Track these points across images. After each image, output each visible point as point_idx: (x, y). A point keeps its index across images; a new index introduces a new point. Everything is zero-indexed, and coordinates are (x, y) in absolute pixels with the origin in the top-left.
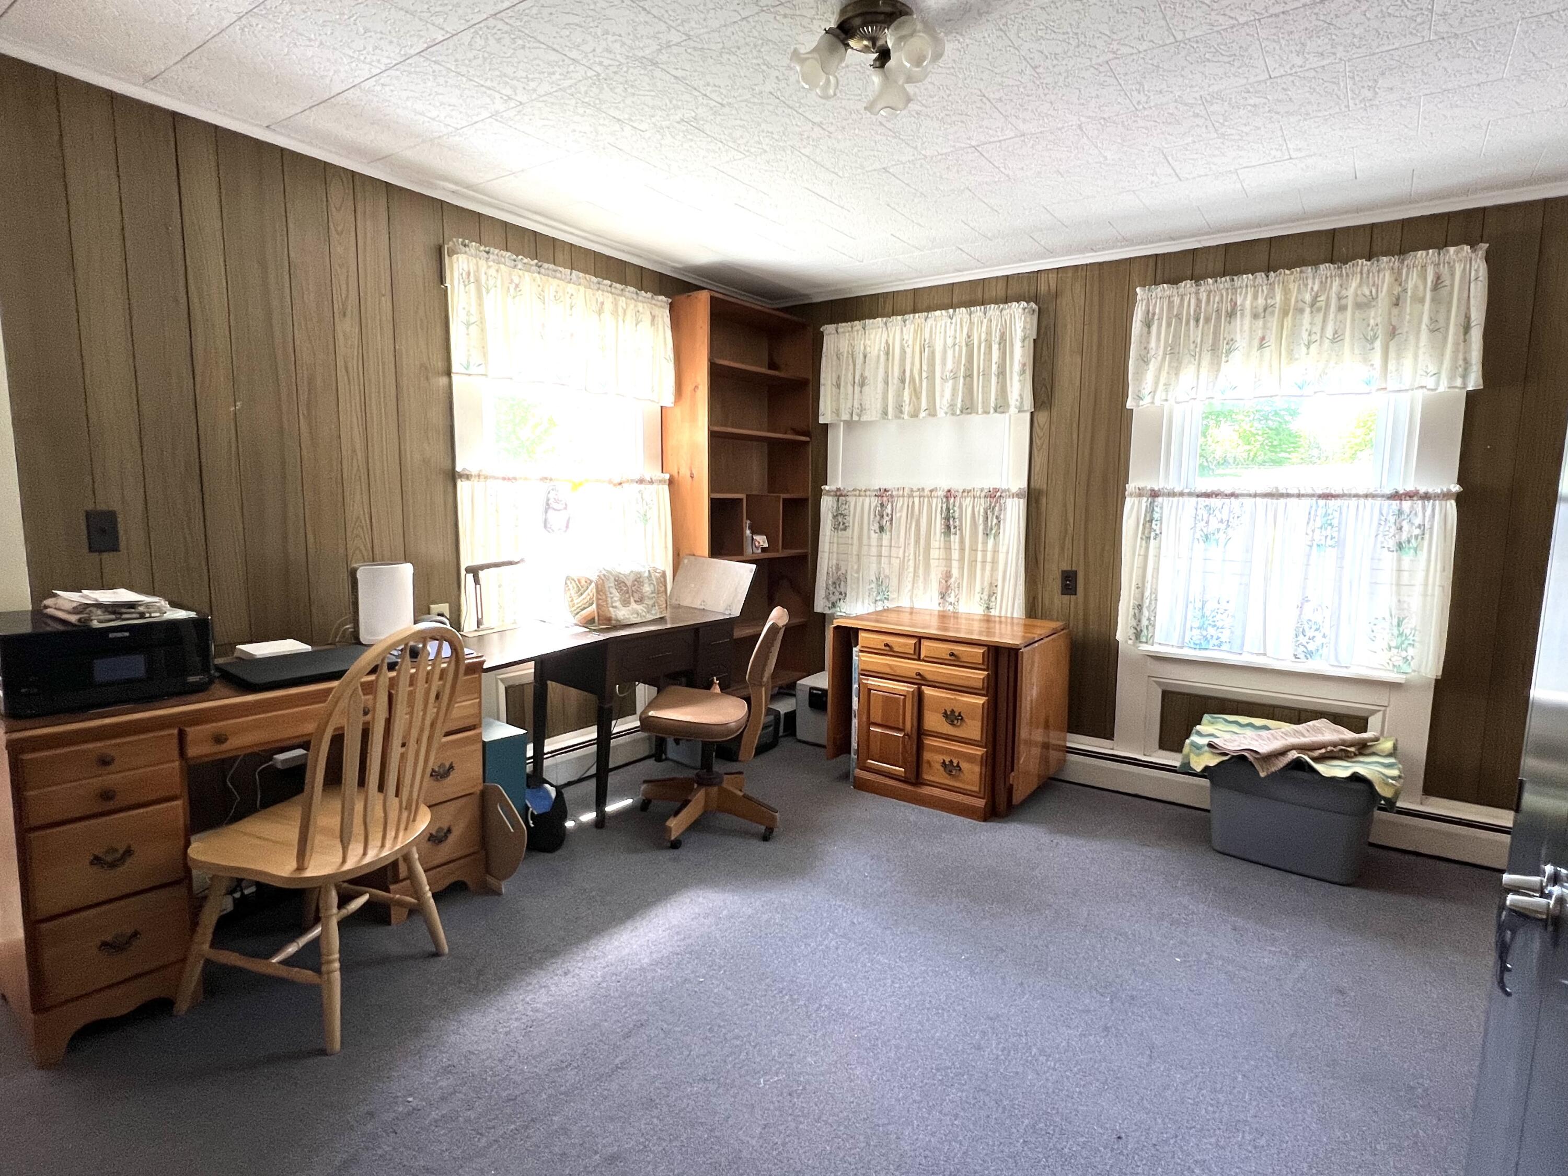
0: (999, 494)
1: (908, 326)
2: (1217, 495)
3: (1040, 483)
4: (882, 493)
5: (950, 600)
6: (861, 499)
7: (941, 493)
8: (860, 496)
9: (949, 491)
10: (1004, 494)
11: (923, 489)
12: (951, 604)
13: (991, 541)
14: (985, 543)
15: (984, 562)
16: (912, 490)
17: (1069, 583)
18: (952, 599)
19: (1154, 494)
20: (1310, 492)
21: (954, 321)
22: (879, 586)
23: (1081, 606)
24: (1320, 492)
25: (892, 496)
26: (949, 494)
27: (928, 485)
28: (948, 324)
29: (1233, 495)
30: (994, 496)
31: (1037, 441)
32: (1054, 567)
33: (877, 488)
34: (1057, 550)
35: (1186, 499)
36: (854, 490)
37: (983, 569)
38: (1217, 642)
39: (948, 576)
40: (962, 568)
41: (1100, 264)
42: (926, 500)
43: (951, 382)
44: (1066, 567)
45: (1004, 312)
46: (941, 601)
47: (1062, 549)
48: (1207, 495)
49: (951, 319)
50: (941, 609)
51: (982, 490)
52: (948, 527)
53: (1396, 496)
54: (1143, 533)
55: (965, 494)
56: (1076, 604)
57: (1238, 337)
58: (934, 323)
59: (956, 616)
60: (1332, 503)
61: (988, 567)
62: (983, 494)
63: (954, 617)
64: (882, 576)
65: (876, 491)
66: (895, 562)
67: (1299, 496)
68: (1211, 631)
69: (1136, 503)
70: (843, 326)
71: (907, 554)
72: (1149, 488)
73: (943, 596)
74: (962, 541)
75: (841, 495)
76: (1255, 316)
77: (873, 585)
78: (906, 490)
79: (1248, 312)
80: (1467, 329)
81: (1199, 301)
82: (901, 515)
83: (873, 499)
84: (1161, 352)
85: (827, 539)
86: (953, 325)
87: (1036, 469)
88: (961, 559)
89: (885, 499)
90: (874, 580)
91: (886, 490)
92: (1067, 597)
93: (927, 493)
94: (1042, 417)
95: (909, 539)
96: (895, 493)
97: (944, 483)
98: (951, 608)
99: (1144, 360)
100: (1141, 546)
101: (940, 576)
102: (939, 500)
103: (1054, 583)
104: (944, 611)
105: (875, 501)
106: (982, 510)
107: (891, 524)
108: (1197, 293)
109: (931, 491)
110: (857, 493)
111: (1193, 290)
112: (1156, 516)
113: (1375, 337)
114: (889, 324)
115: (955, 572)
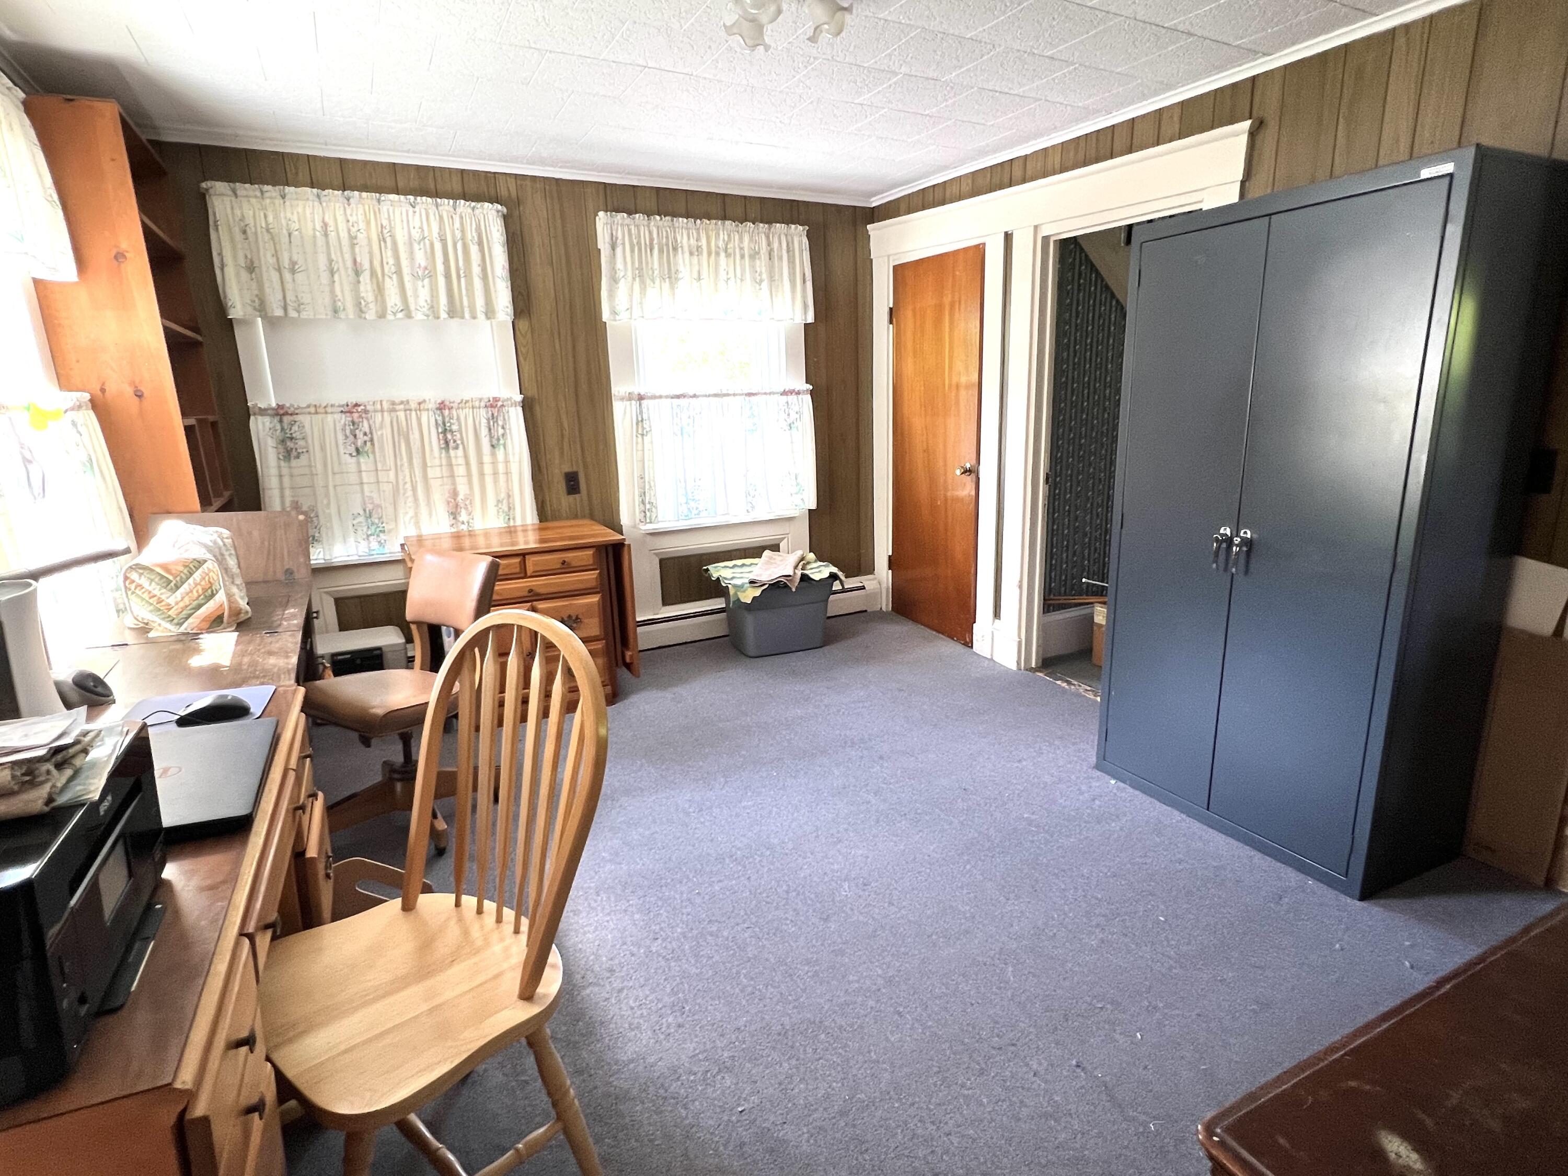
0: (500, 404)
1: (353, 205)
2: (685, 397)
3: (532, 392)
4: (350, 409)
5: (461, 519)
6: (320, 417)
7: (432, 406)
8: (316, 413)
9: (443, 402)
10: (505, 403)
11: (408, 402)
12: (463, 523)
13: (500, 453)
14: (493, 455)
15: (495, 474)
16: (393, 403)
17: (572, 483)
18: (463, 516)
19: (641, 398)
20: (740, 392)
21: (417, 209)
22: (367, 518)
23: (586, 503)
24: (746, 392)
25: (366, 412)
26: (442, 407)
27: (413, 396)
28: (411, 213)
29: (695, 396)
30: (494, 405)
31: (522, 350)
32: (557, 471)
33: (345, 403)
34: (557, 453)
35: (663, 400)
36: (308, 406)
37: (496, 481)
38: (696, 512)
39: (455, 494)
40: (470, 482)
41: (558, 181)
42: (414, 413)
43: (426, 281)
44: (567, 469)
45: (477, 212)
46: (454, 521)
47: (562, 453)
48: (678, 397)
49: (414, 207)
50: (453, 530)
51: (481, 400)
52: (447, 443)
53: (785, 393)
54: (637, 431)
55: (463, 405)
56: (582, 500)
57: (681, 268)
58: (391, 209)
59: (471, 534)
60: (752, 398)
61: (502, 478)
62: (483, 404)
63: (470, 535)
64: (370, 507)
65: (343, 406)
66: (387, 488)
67: (734, 395)
68: (692, 504)
69: (628, 407)
70: (244, 189)
71: (401, 478)
72: (636, 393)
73: (454, 515)
74: (466, 456)
75: (286, 414)
76: (691, 254)
77: (361, 519)
78: (384, 403)
79: (686, 249)
80: (804, 281)
81: (650, 233)
82: (384, 434)
83: (337, 416)
84: (629, 274)
85: (273, 471)
86: (418, 214)
87: (526, 376)
88: (469, 475)
89: (356, 415)
90: (362, 512)
91: (357, 405)
92: (571, 497)
93: (413, 405)
94: (523, 325)
95: (401, 459)
96: (369, 408)
97: (433, 396)
98: (464, 527)
99: (614, 280)
100: (637, 443)
101: (447, 495)
102: (431, 413)
103: (560, 486)
104: (458, 532)
105: (344, 419)
106: (484, 421)
107: (373, 444)
108: (648, 226)
109: (420, 404)
110: (312, 410)
111: (646, 223)
112: (645, 416)
113: (761, 281)
114: (323, 199)
115: (463, 489)
